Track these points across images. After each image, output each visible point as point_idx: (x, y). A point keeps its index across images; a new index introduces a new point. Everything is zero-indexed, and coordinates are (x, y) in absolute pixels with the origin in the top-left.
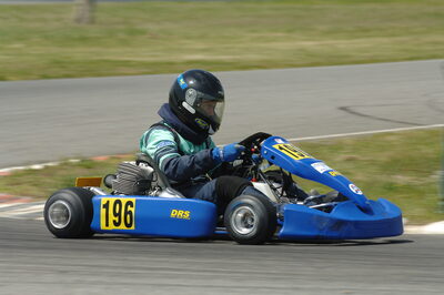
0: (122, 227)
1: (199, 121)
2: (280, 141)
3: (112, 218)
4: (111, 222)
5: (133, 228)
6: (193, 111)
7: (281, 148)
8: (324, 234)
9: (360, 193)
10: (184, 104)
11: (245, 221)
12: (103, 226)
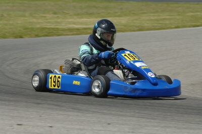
0: (56, 87)
1: (102, 42)
2: (128, 52)
3: (53, 83)
4: (52, 85)
5: (60, 88)
6: (99, 37)
7: (125, 55)
8: (127, 94)
9: (153, 76)
10: (96, 34)
11: (98, 87)
12: (50, 87)
